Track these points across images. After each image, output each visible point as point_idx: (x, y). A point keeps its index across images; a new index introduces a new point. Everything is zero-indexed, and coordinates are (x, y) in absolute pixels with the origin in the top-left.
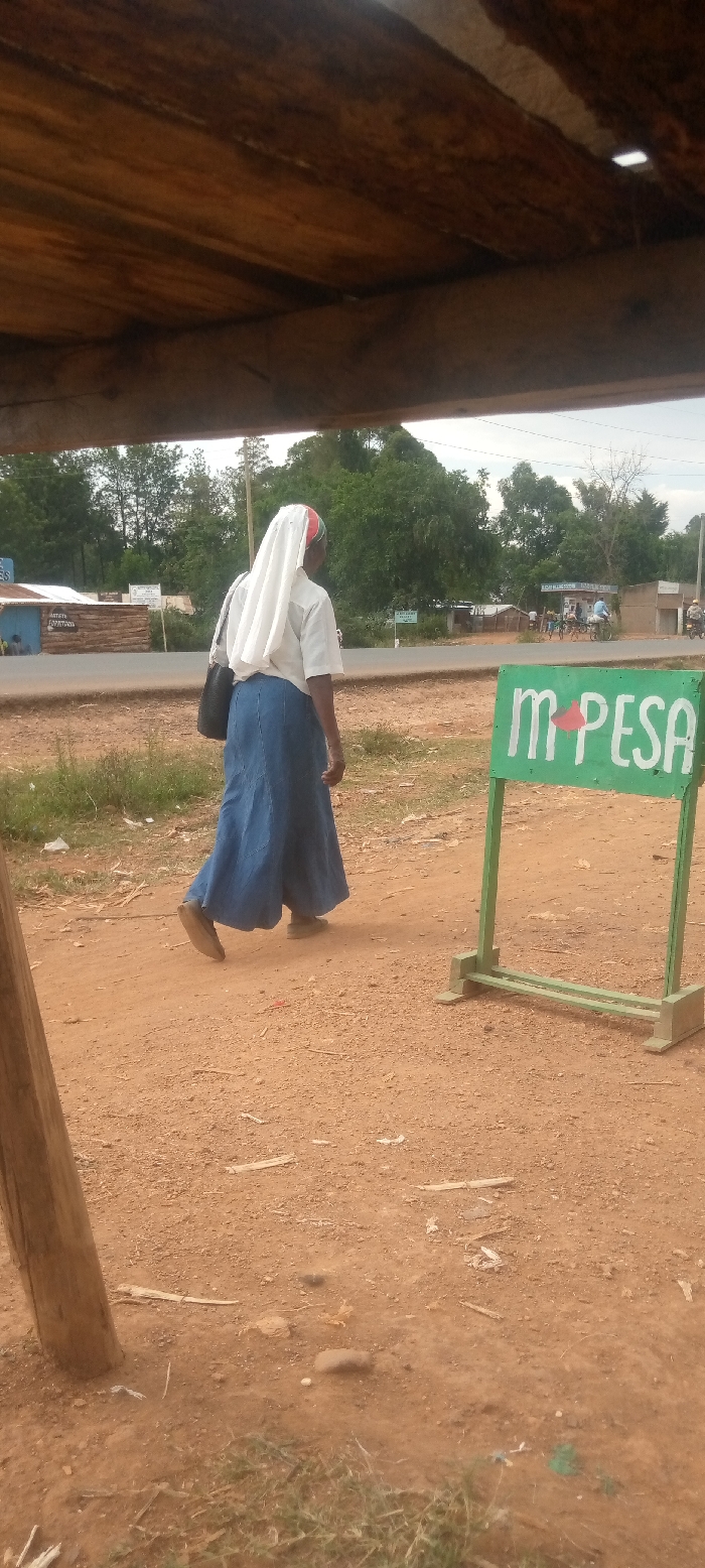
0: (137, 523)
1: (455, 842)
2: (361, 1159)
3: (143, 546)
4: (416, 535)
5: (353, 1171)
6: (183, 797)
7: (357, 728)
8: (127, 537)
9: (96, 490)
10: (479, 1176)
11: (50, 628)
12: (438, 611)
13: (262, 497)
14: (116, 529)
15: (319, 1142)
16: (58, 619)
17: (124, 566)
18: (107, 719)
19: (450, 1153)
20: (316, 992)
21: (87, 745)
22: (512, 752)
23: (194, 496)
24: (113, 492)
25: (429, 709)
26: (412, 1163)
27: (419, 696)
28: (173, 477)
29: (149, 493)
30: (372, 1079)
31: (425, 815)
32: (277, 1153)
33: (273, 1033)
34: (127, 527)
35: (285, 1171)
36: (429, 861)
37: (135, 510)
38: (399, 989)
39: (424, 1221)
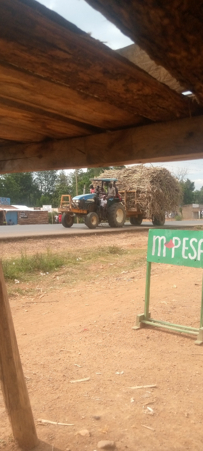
0: (45, 188)
1: (136, 280)
2: (111, 379)
3: (47, 195)
5: (108, 382)
6: (57, 266)
7: (107, 246)
8: (42, 192)
9: (34, 179)
10: (146, 384)
11: (20, 217)
13: (80, 181)
14: (40, 190)
15: (98, 373)
16: (22, 215)
17: (41, 200)
18: (36, 243)
19: (137, 377)
20: (97, 326)
21: (30, 251)
22: (153, 254)
23: (61, 181)
24: (39, 179)
25: (128, 240)
26: (126, 380)
27: (125, 236)
28: (56, 176)
29: (49, 180)
30: (114, 353)
31: (127, 271)
32: (86, 377)
33: (83, 339)
34: (42, 189)
35: (88, 382)
36: (129, 285)
37: (45, 184)
38: (121, 325)
39: (130, 399)
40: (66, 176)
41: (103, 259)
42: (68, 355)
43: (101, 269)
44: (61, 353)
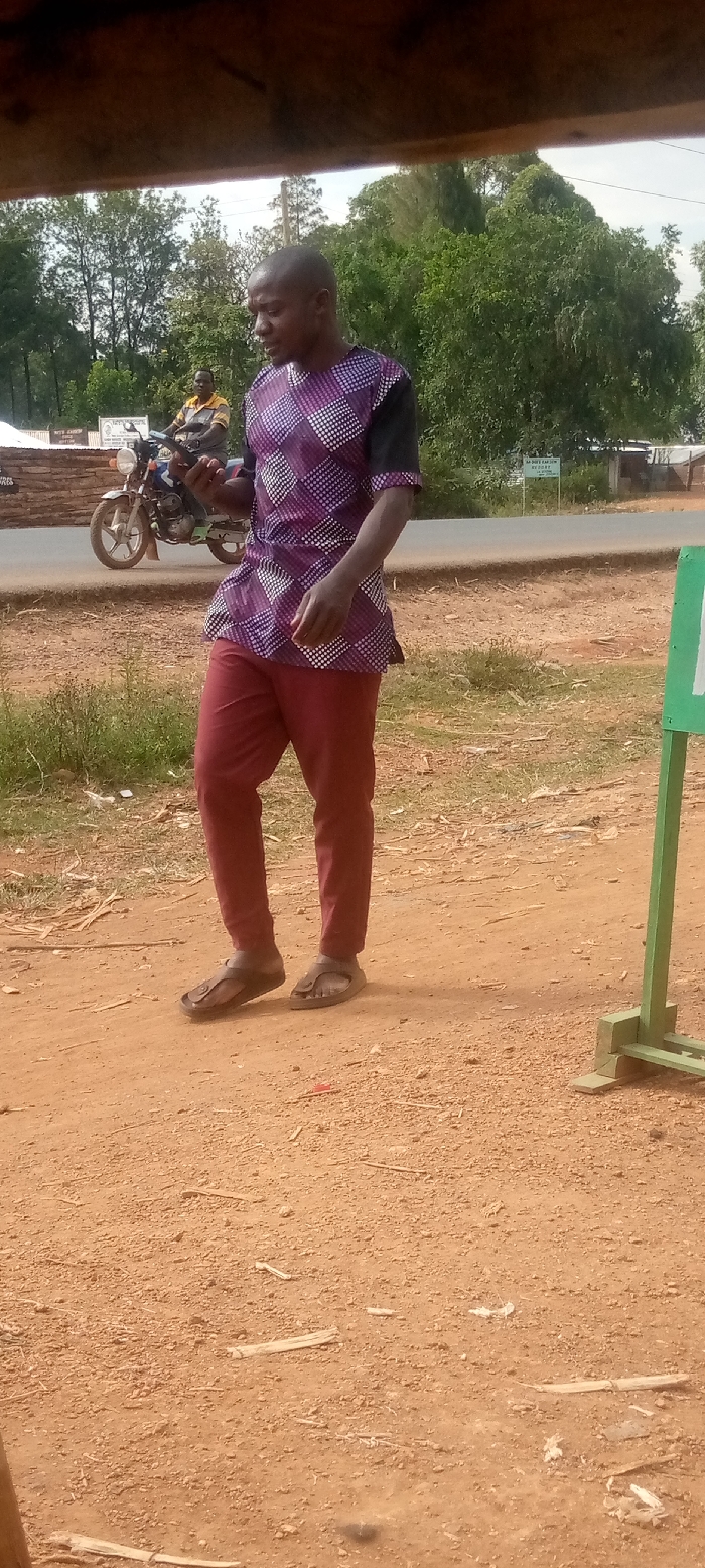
0: (112, 318)
1: (611, 833)
2: (445, 1339)
3: (123, 356)
4: (560, 333)
5: (433, 1357)
6: (179, 757)
7: (456, 647)
8: (97, 341)
10: (633, 1373)
12: (593, 458)
14: (80, 328)
15: (378, 1311)
17: (90, 388)
18: (63, 633)
19: (587, 1333)
20: (382, 1071)
21: (30, 672)
22: (698, 690)
23: (202, 274)
24: (74, 267)
25: (575, 615)
26: (526, 1347)
27: (560, 595)
28: (170, 244)
29: (132, 269)
30: (466, 1211)
31: (563, 788)
32: (311, 1327)
33: (310, 1135)
34: (96, 324)
35: (326, 1356)
36: (570, 862)
37: (110, 296)
38: (515, 1068)
39: (540, 1441)
40: (228, 248)
41: (430, 721)
42: (225, 1219)
43: (419, 774)
44: (187, 1204)
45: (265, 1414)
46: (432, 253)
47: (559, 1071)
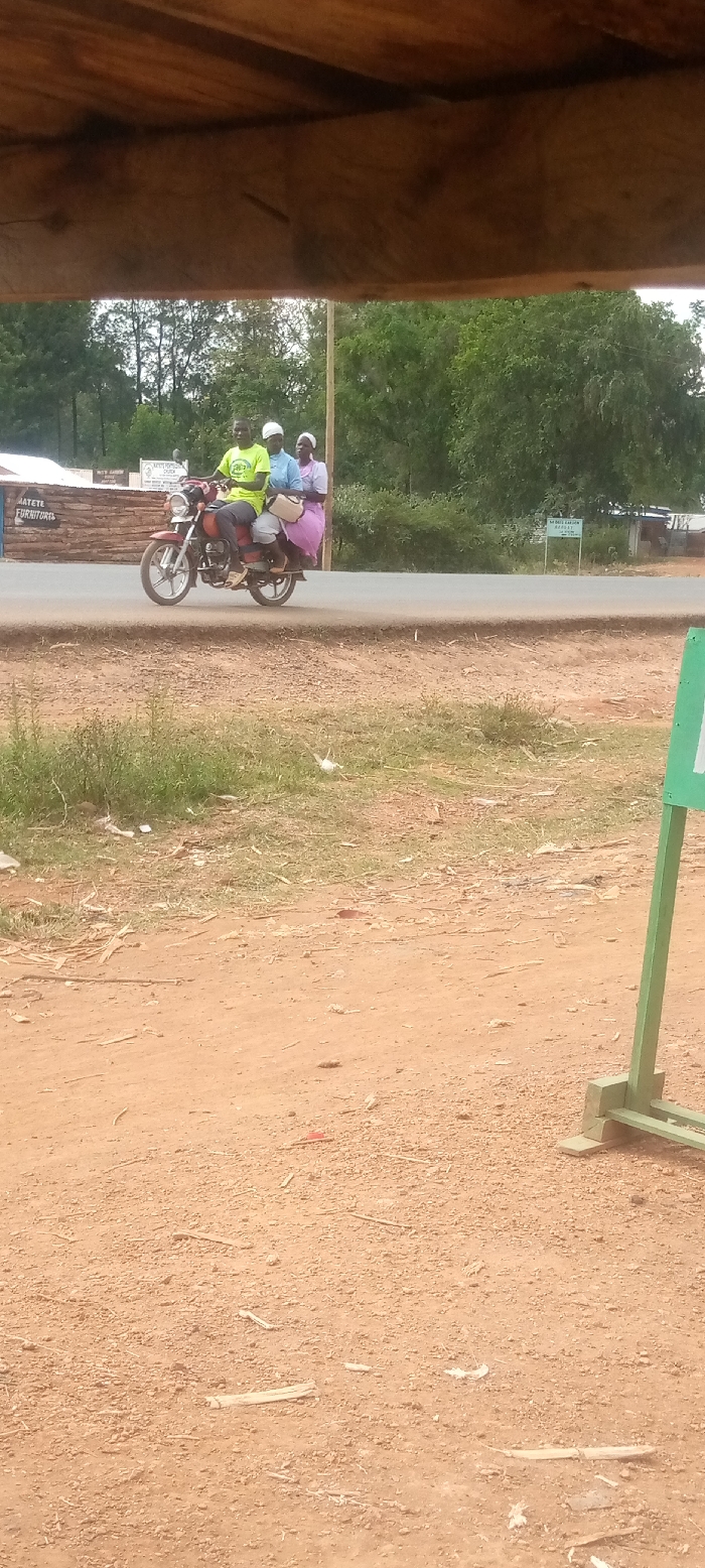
0: (159, 364)
1: (612, 892)
2: (419, 1399)
3: (167, 401)
4: (589, 400)
5: (406, 1416)
7: (475, 701)
8: (143, 385)
10: (601, 1440)
11: (17, 521)
12: (615, 521)
13: (352, 333)
14: (129, 373)
15: (355, 1367)
16: (29, 506)
17: (133, 431)
18: (93, 669)
19: (559, 1399)
20: (376, 1122)
21: (59, 706)
22: (699, 766)
23: (246, 327)
24: (124, 313)
25: (589, 674)
26: (497, 1411)
27: (575, 654)
29: (180, 319)
30: (448, 1269)
31: (569, 845)
32: (289, 1380)
33: (301, 1183)
34: (143, 369)
35: (301, 1409)
36: (571, 920)
37: (158, 344)
38: (504, 1126)
39: (506, 1507)
41: (443, 773)
42: (212, 1264)
43: (430, 823)
44: (178, 1246)
45: (238, 1466)
46: (469, 317)
47: (547, 1131)
